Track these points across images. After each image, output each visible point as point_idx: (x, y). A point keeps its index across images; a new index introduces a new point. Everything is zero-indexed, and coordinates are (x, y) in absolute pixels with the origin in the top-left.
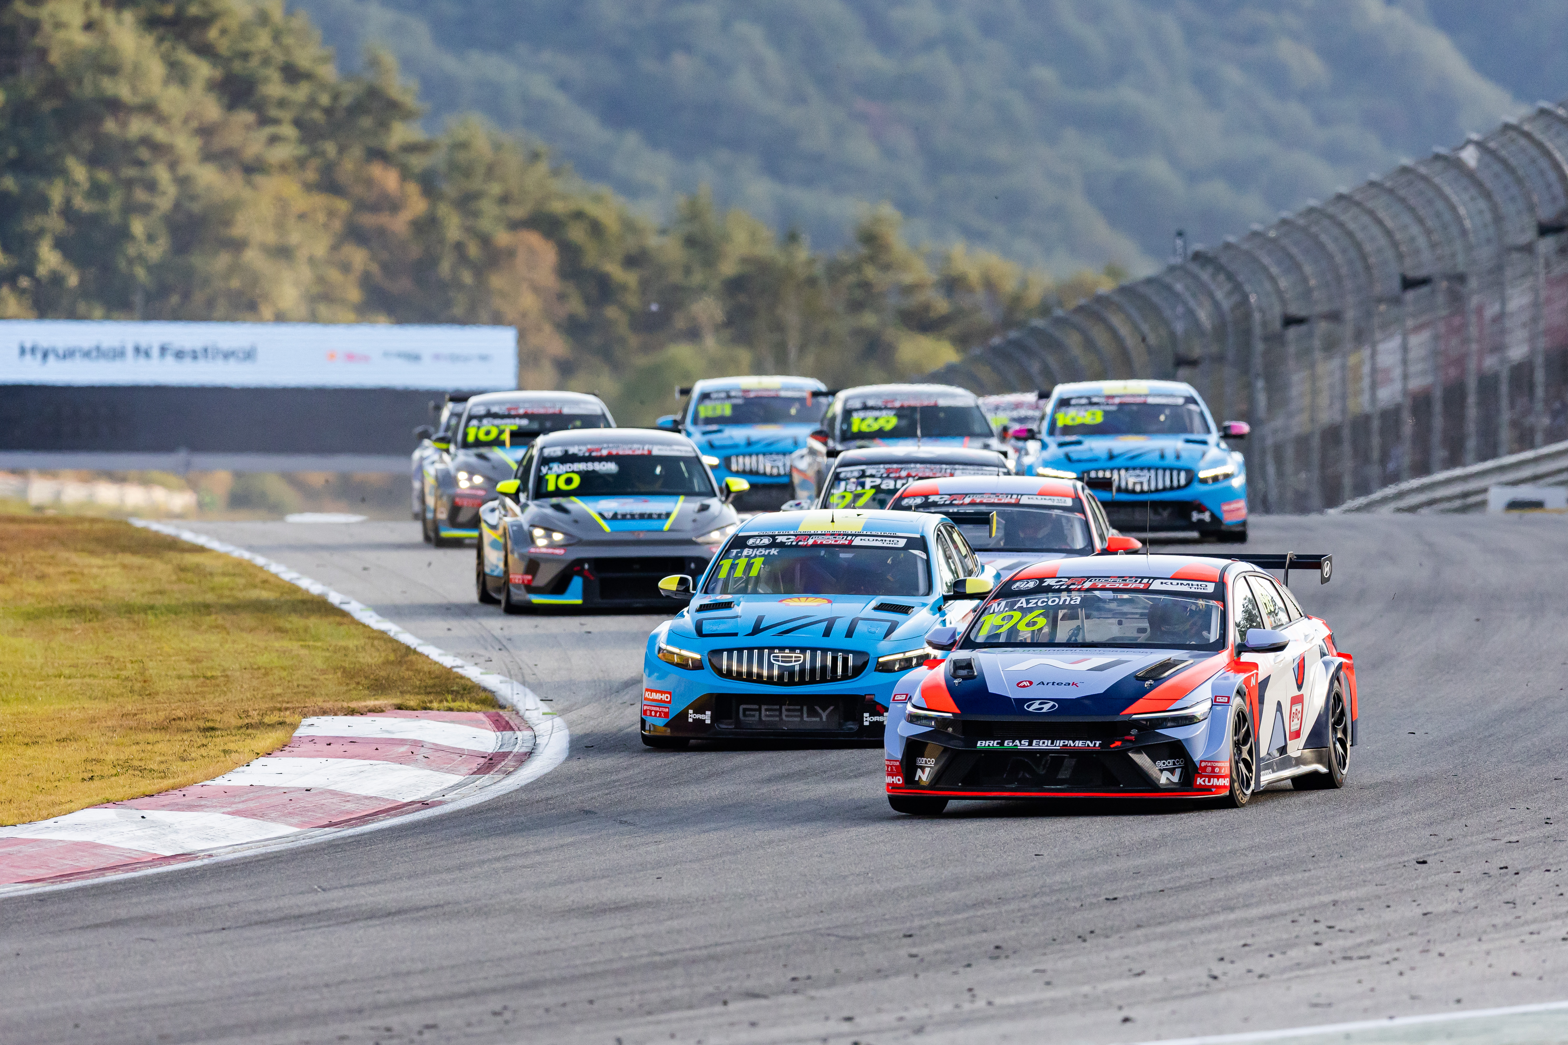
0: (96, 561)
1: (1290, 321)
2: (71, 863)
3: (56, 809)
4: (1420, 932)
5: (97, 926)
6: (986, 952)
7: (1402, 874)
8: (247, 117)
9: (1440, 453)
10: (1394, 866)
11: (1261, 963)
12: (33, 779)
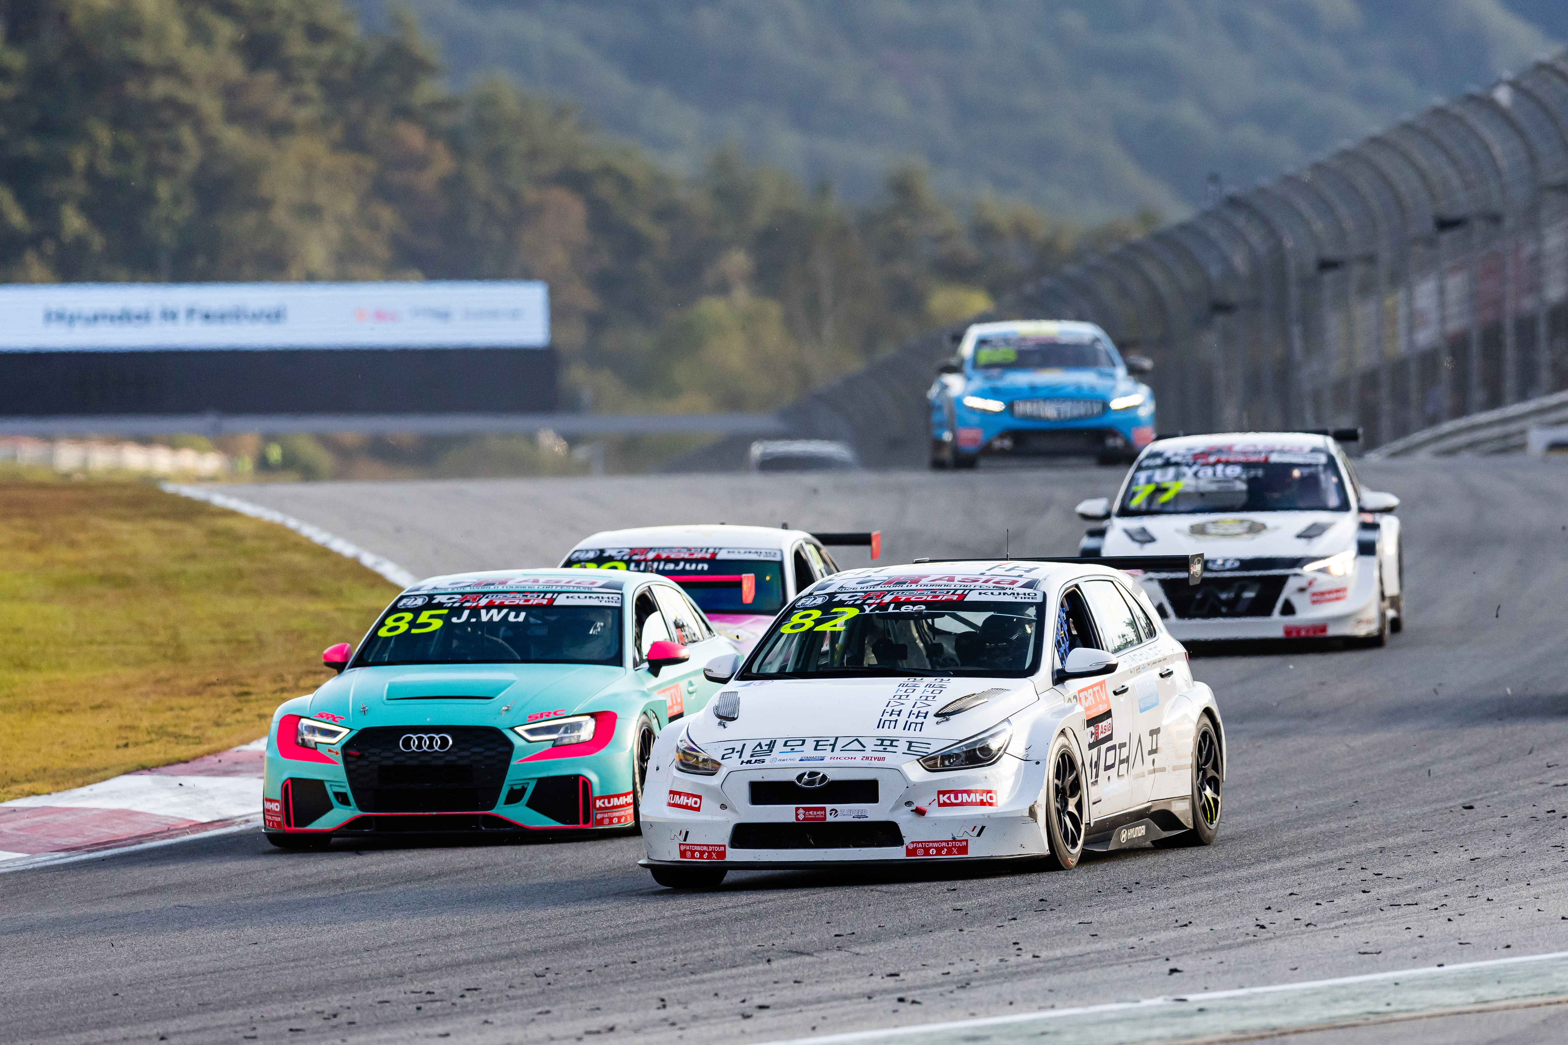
0: (126, 527)
1: (1326, 265)
2: (107, 830)
3: (91, 777)
4: (1467, 878)
5: (135, 893)
6: (1031, 905)
7: (1449, 821)
8: (268, 77)
9: (1478, 395)
10: (1440, 811)
11: (1309, 912)
12: (68, 747)
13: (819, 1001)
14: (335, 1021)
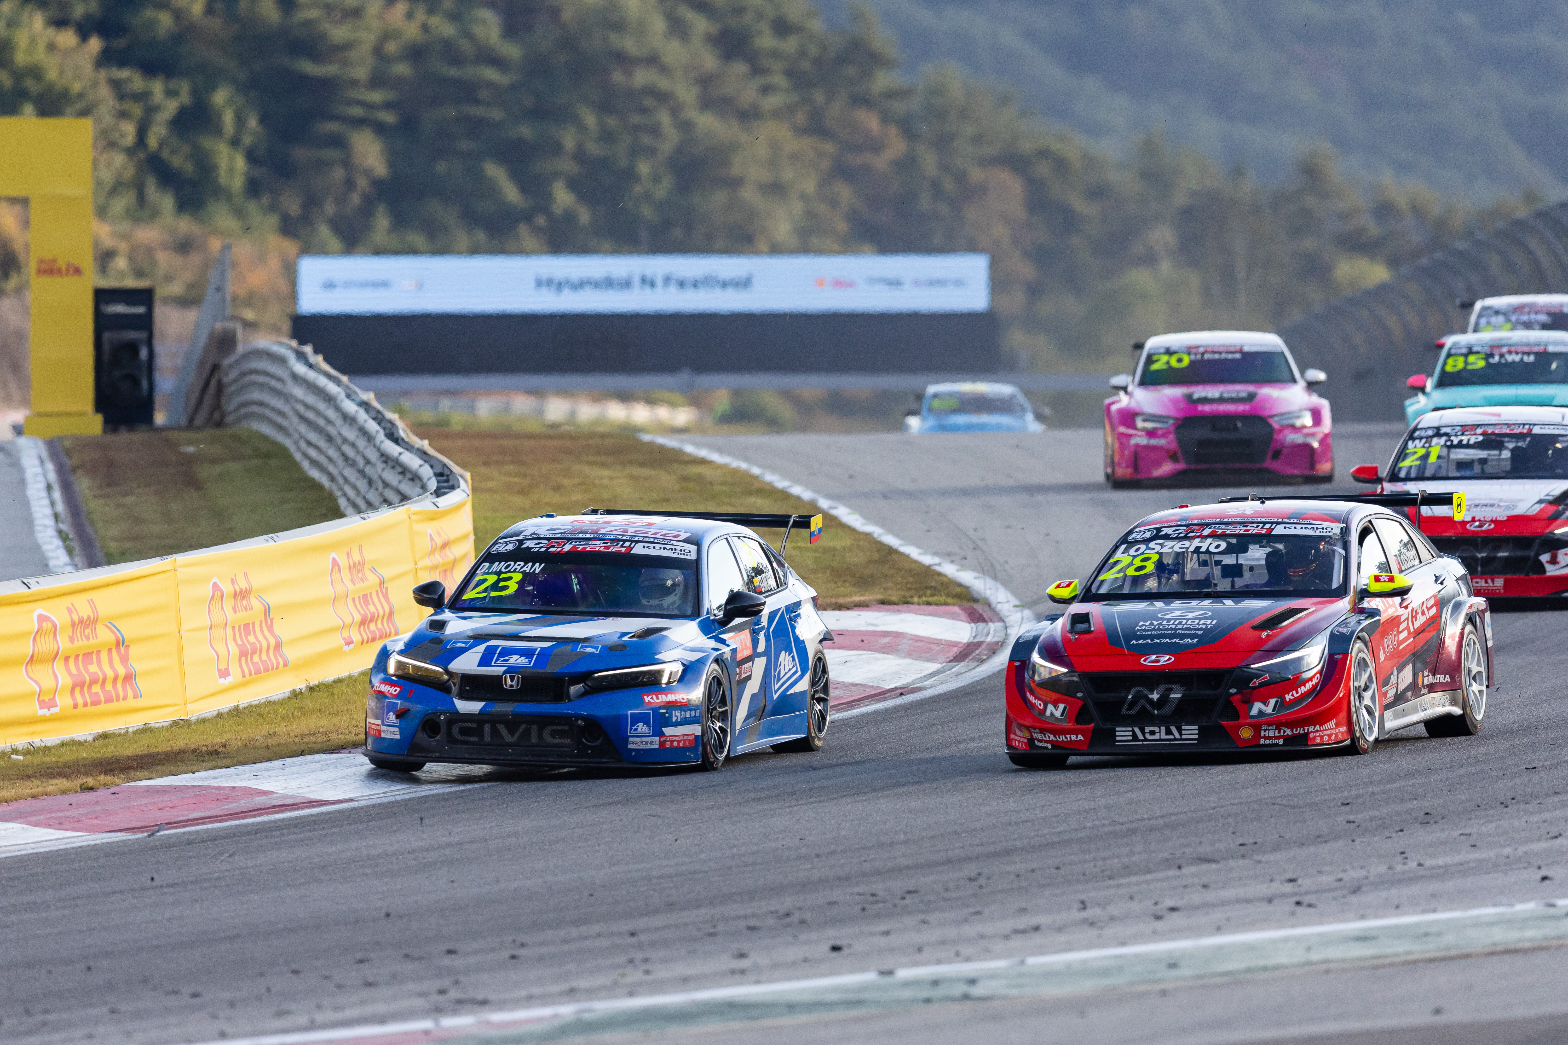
6: (1417, 818)
8: (739, 68)
13: (1224, 903)
14: (787, 920)
